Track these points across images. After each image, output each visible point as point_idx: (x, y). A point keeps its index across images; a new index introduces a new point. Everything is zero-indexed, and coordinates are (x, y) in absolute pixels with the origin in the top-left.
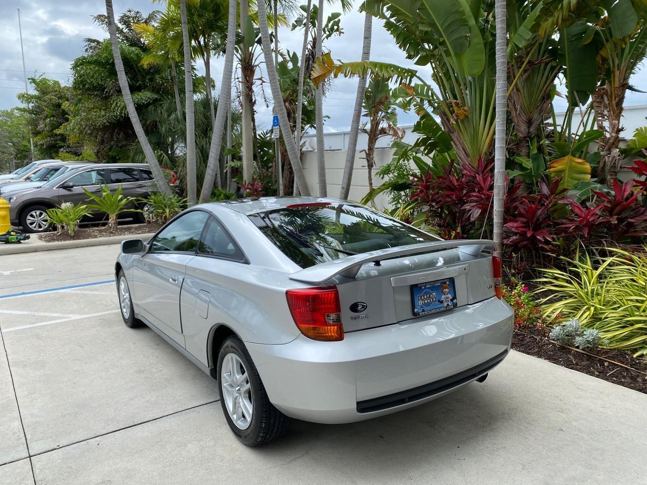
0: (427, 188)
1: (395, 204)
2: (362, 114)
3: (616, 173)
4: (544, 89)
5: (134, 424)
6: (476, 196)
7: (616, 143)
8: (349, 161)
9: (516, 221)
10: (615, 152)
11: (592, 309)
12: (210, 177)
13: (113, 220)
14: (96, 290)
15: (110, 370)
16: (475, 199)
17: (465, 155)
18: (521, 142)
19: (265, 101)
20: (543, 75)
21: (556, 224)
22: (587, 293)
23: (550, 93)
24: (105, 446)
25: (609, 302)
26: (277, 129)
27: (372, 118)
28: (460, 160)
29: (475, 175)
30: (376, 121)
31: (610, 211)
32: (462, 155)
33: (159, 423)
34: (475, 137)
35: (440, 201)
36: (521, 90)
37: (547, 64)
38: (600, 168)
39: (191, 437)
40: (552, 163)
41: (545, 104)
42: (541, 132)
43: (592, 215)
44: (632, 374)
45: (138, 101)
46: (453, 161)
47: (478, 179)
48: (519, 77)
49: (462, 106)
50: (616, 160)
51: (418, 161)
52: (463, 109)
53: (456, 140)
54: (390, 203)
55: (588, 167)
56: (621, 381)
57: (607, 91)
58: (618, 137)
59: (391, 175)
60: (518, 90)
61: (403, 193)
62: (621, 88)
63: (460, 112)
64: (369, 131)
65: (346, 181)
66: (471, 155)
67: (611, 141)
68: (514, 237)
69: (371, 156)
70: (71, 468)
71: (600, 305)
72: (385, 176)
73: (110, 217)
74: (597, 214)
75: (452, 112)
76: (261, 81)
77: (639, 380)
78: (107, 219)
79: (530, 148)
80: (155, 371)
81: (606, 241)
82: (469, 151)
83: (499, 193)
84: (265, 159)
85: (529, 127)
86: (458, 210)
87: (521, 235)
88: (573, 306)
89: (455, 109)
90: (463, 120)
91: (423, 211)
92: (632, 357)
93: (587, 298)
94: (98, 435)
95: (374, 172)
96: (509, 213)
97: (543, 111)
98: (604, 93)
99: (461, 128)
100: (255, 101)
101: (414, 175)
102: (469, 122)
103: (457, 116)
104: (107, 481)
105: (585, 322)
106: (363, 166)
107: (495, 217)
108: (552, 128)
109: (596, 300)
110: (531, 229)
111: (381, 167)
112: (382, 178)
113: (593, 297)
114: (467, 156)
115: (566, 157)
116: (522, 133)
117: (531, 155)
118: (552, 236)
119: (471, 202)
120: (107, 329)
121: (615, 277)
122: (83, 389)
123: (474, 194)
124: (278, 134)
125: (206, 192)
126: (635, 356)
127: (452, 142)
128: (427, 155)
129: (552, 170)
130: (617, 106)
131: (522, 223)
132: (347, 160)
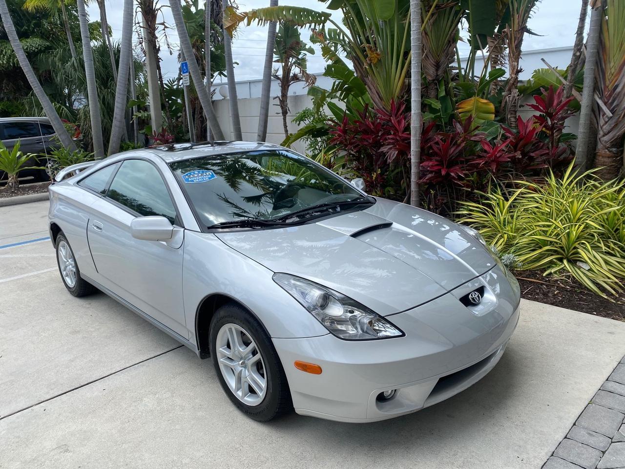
0: (345, 132)
1: (312, 150)
2: (274, 59)
3: (515, 112)
4: (450, 33)
5: (80, 386)
6: (392, 139)
7: (515, 84)
8: (263, 108)
9: (431, 160)
10: (515, 92)
11: (506, 236)
12: (117, 129)
13: (13, 178)
14: (7, 253)
15: (41, 334)
16: (392, 141)
17: (379, 99)
18: (430, 85)
19: (169, 47)
20: (448, 19)
21: (467, 161)
22: (500, 222)
23: (455, 38)
24: (52, 411)
25: (518, 229)
26: (187, 76)
27: (283, 64)
28: (374, 104)
29: (390, 119)
30: (288, 68)
31: (515, 146)
32: (377, 99)
33: (108, 381)
34: (388, 80)
35: (358, 145)
36: (429, 34)
37: (452, 8)
38: (502, 107)
39: (145, 391)
40: (460, 104)
41: (451, 48)
42: (447, 74)
43: (499, 151)
44: (543, 291)
45: (27, 49)
46: (367, 105)
47: (393, 122)
48: (427, 22)
49: (374, 50)
50: (516, 100)
51: (332, 107)
52: (377, 54)
53: (370, 84)
54: (308, 150)
55: (492, 107)
56: (535, 298)
57: (507, 34)
58: (517, 78)
59: (307, 122)
60: (426, 34)
61: (319, 139)
62: (520, 31)
63: (372, 56)
64: (281, 77)
65: (262, 129)
66: (385, 100)
67: (511, 82)
68: (430, 175)
69: (285, 103)
70: (19, 437)
71: (512, 232)
72: (302, 122)
73: (9, 175)
74: (503, 150)
75: (366, 56)
76: (164, 26)
77: (550, 295)
78: (6, 178)
79: (438, 90)
80: (93, 330)
81: (512, 174)
82: (382, 94)
83: (416, 134)
84: (174, 108)
85: (437, 70)
86: (374, 153)
87: (436, 173)
88: (487, 235)
89: (369, 52)
90: (376, 64)
91: (339, 156)
92: (542, 276)
93: (500, 226)
94: (42, 400)
95: (288, 119)
96: (424, 154)
97: (449, 54)
98: (505, 36)
99: (375, 72)
100: (159, 47)
101: (331, 120)
102: (382, 65)
103: (370, 60)
104: (63, 445)
105: (500, 248)
106: (277, 113)
107: (412, 157)
108: (457, 71)
109: (508, 228)
110: (445, 167)
111: (297, 113)
112: (299, 125)
113: (504, 225)
114: (381, 100)
115: (473, 98)
116: (431, 76)
117: (439, 97)
118: (464, 172)
119: (388, 145)
120: (29, 293)
121: (523, 206)
122: (14, 356)
123: (390, 137)
124: (189, 81)
125: (114, 145)
126: (544, 275)
127: (366, 86)
128: (343, 100)
129: (460, 110)
130: (516, 48)
131: (437, 161)
132: (261, 107)
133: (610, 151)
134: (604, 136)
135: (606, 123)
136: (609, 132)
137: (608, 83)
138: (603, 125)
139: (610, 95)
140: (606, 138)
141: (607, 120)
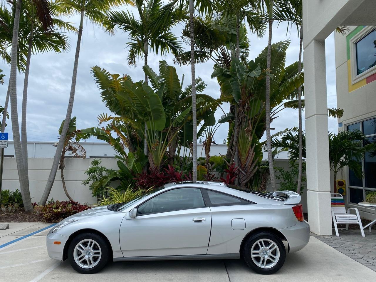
7: (209, 161)
18: (171, 159)
26: (5, 142)
28: (151, 166)
53: (150, 157)
55: (206, 169)
63: (156, 144)
66: (155, 164)
67: (207, 160)
69: (63, 162)
79: (174, 161)
85: (174, 153)
98: (205, 143)
103: (155, 146)
116: (172, 155)
133: (245, 187)
134: (243, 181)
135: (243, 177)
136: (245, 180)
137: (242, 163)
138: (242, 178)
139: (244, 168)
140: (244, 182)
141: (244, 176)
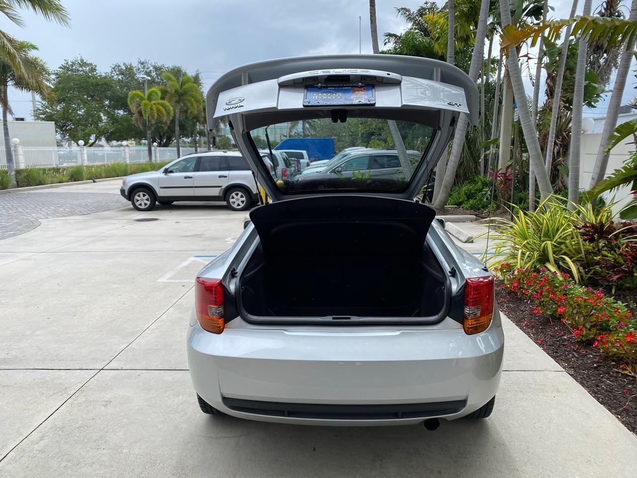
19: (531, 79)
76: (527, 58)
132: (601, 144)
